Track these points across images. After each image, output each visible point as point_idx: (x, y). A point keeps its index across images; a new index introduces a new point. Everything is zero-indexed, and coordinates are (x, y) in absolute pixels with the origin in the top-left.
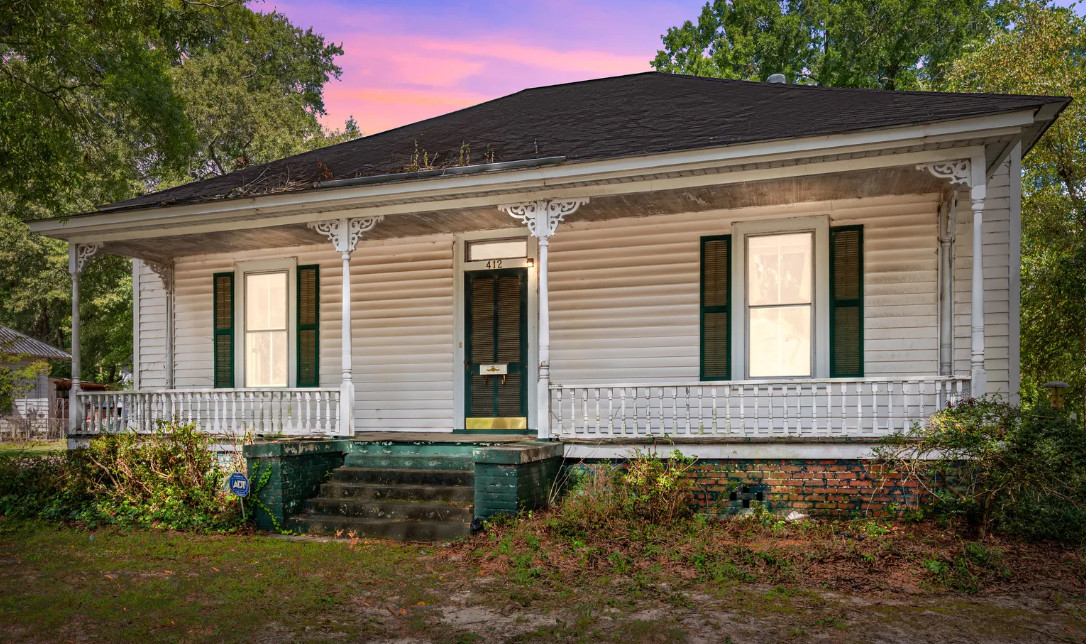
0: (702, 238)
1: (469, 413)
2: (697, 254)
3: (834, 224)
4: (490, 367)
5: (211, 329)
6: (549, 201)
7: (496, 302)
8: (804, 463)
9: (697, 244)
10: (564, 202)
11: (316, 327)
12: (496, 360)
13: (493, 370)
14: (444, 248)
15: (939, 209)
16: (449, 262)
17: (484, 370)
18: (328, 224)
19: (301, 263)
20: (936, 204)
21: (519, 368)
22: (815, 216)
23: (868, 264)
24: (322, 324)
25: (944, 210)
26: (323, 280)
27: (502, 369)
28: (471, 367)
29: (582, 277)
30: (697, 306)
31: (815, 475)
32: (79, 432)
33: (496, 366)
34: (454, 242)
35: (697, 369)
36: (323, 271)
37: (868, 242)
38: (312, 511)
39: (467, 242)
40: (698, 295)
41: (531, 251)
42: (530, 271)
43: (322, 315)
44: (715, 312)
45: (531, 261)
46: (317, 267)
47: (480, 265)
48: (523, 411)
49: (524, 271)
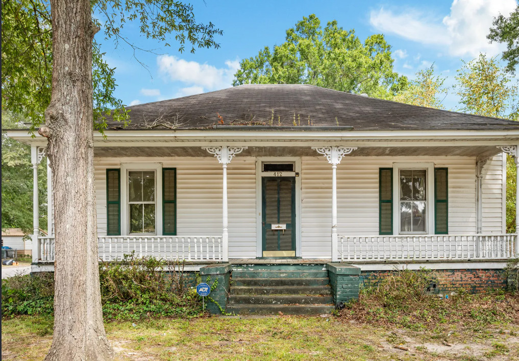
0: (380, 168)
1: (264, 249)
2: (377, 176)
3: (436, 166)
4: (277, 225)
5: (105, 201)
6: (338, 147)
7: (278, 194)
8: (453, 271)
9: (378, 171)
10: (345, 148)
11: (174, 202)
12: (279, 222)
13: (279, 227)
14: (251, 164)
15: (477, 163)
16: (253, 171)
17: (274, 227)
18: (214, 148)
19: (164, 167)
20: (475, 161)
21: (292, 226)
22: (428, 162)
23: (449, 185)
24: (178, 200)
25: (479, 164)
26: (178, 176)
27: (283, 227)
28: (266, 226)
29: (323, 183)
30: (378, 199)
31: (458, 276)
32: (40, 261)
33: (280, 225)
34: (256, 162)
35: (378, 229)
36: (178, 171)
37: (449, 175)
38: (233, 302)
39: (262, 162)
40: (378, 195)
41: (297, 168)
42: (297, 178)
43: (178, 195)
44: (385, 202)
45: (297, 174)
46: (175, 169)
47: (271, 174)
48: (293, 248)
49: (294, 178)
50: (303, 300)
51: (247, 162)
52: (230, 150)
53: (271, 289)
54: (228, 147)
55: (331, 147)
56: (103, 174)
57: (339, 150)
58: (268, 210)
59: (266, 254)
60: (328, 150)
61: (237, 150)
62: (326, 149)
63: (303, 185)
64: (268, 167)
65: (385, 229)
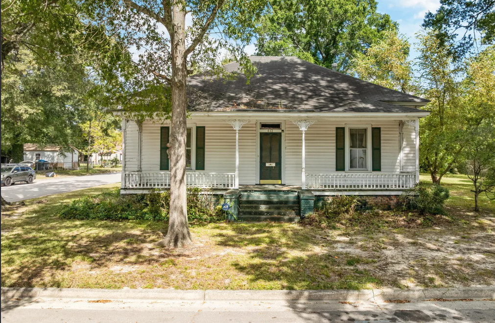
1: (261, 179)
2: (335, 132)
3: (373, 126)
4: (269, 164)
5: (159, 147)
7: (271, 143)
9: (335, 129)
11: (203, 148)
12: (270, 162)
14: (252, 124)
15: (399, 125)
16: (254, 129)
17: (267, 165)
19: (198, 125)
20: (398, 124)
21: (279, 164)
22: (368, 124)
23: (382, 138)
24: (206, 147)
25: (401, 125)
26: (206, 132)
27: (273, 165)
28: (262, 164)
30: (335, 148)
33: (271, 164)
34: (256, 122)
35: (335, 166)
36: (206, 129)
37: (382, 132)
38: (242, 214)
39: (260, 123)
40: (335, 144)
41: (283, 127)
42: (282, 134)
43: (206, 144)
44: (340, 150)
45: (283, 131)
46: (204, 127)
47: (266, 131)
48: (280, 178)
49: (280, 133)
51: (250, 123)
52: (240, 122)
54: (239, 120)
55: (302, 120)
56: (158, 130)
57: (306, 122)
58: (264, 154)
59: (262, 182)
61: (244, 122)
62: (298, 121)
63: (286, 138)
64: (264, 126)
65: (340, 167)
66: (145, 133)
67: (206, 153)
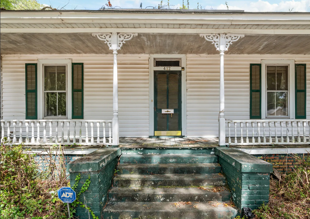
0: (250, 64)
1: (156, 129)
2: (248, 70)
3: (296, 63)
4: (166, 110)
5: (24, 90)
6: (226, 34)
7: (168, 84)
9: (249, 66)
10: (233, 36)
11: (82, 90)
12: (168, 108)
13: (168, 111)
14: (145, 60)
16: (147, 66)
17: (164, 111)
18: (104, 35)
19: (74, 62)
21: (178, 111)
22: (290, 60)
23: (307, 78)
24: (85, 89)
26: (85, 70)
27: (171, 111)
28: (157, 111)
29: (204, 76)
30: (249, 90)
33: (169, 110)
34: (149, 58)
35: (249, 113)
36: (85, 66)
37: (307, 70)
39: (154, 59)
40: (249, 86)
41: (183, 64)
42: (183, 73)
43: (85, 85)
44: (255, 91)
45: (183, 68)
46: (82, 64)
47: (161, 68)
48: (180, 129)
49: (180, 72)
50: (196, 197)
51: (141, 58)
52: (120, 37)
53: (159, 180)
54: (118, 33)
55: (219, 34)
56: (22, 68)
57: (227, 38)
58: (159, 98)
59: (157, 133)
60: (216, 37)
61: (127, 37)
62: (214, 36)
63: (188, 78)
64: (159, 63)
65: (255, 114)
66: (5, 72)
67: (85, 97)
